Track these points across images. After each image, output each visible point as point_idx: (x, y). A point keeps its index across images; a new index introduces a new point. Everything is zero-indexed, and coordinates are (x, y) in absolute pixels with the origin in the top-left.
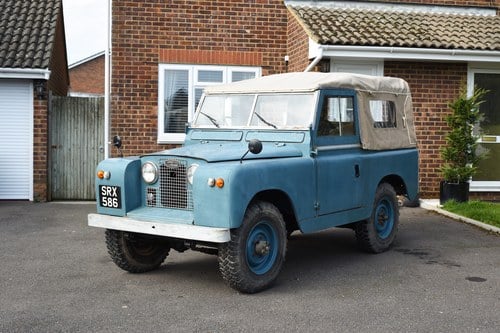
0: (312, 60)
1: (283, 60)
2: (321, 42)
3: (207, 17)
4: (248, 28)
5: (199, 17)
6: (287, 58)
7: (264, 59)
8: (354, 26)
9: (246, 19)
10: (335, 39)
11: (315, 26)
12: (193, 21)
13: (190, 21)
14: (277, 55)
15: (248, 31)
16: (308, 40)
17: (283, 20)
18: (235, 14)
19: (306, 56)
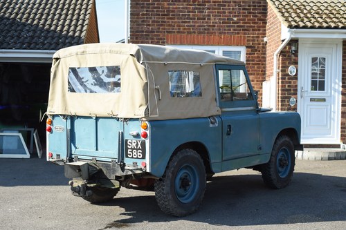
0: (283, 41)
1: (263, 41)
2: (290, 27)
3: (204, 9)
4: (235, 16)
5: (197, 9)
6: (265, 39)
7: (248, 40)
8: (318, 13)
9: (233, 9)
10: (301, 24)
11: (286, 14)
12: (192, 12)
13: (189, 12)
14: (258, 37)
15: (235, 19)
16: (280, 25)
17: (263, 9)
18: (225, 6)
19: (279, 38)
